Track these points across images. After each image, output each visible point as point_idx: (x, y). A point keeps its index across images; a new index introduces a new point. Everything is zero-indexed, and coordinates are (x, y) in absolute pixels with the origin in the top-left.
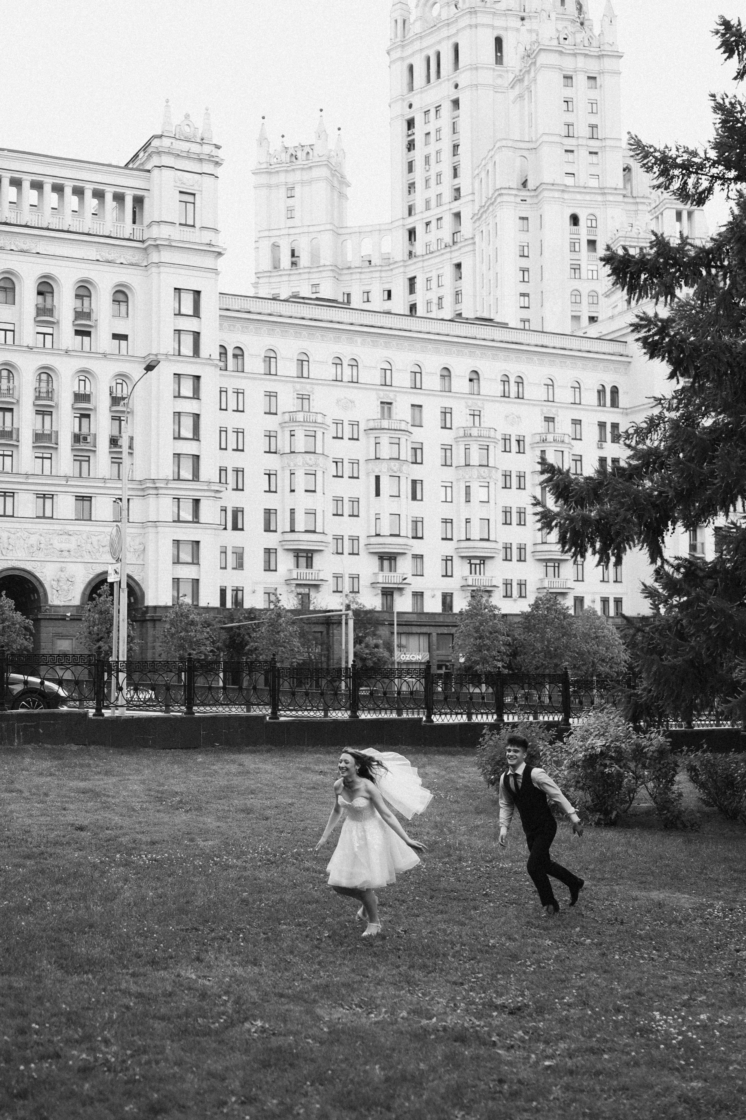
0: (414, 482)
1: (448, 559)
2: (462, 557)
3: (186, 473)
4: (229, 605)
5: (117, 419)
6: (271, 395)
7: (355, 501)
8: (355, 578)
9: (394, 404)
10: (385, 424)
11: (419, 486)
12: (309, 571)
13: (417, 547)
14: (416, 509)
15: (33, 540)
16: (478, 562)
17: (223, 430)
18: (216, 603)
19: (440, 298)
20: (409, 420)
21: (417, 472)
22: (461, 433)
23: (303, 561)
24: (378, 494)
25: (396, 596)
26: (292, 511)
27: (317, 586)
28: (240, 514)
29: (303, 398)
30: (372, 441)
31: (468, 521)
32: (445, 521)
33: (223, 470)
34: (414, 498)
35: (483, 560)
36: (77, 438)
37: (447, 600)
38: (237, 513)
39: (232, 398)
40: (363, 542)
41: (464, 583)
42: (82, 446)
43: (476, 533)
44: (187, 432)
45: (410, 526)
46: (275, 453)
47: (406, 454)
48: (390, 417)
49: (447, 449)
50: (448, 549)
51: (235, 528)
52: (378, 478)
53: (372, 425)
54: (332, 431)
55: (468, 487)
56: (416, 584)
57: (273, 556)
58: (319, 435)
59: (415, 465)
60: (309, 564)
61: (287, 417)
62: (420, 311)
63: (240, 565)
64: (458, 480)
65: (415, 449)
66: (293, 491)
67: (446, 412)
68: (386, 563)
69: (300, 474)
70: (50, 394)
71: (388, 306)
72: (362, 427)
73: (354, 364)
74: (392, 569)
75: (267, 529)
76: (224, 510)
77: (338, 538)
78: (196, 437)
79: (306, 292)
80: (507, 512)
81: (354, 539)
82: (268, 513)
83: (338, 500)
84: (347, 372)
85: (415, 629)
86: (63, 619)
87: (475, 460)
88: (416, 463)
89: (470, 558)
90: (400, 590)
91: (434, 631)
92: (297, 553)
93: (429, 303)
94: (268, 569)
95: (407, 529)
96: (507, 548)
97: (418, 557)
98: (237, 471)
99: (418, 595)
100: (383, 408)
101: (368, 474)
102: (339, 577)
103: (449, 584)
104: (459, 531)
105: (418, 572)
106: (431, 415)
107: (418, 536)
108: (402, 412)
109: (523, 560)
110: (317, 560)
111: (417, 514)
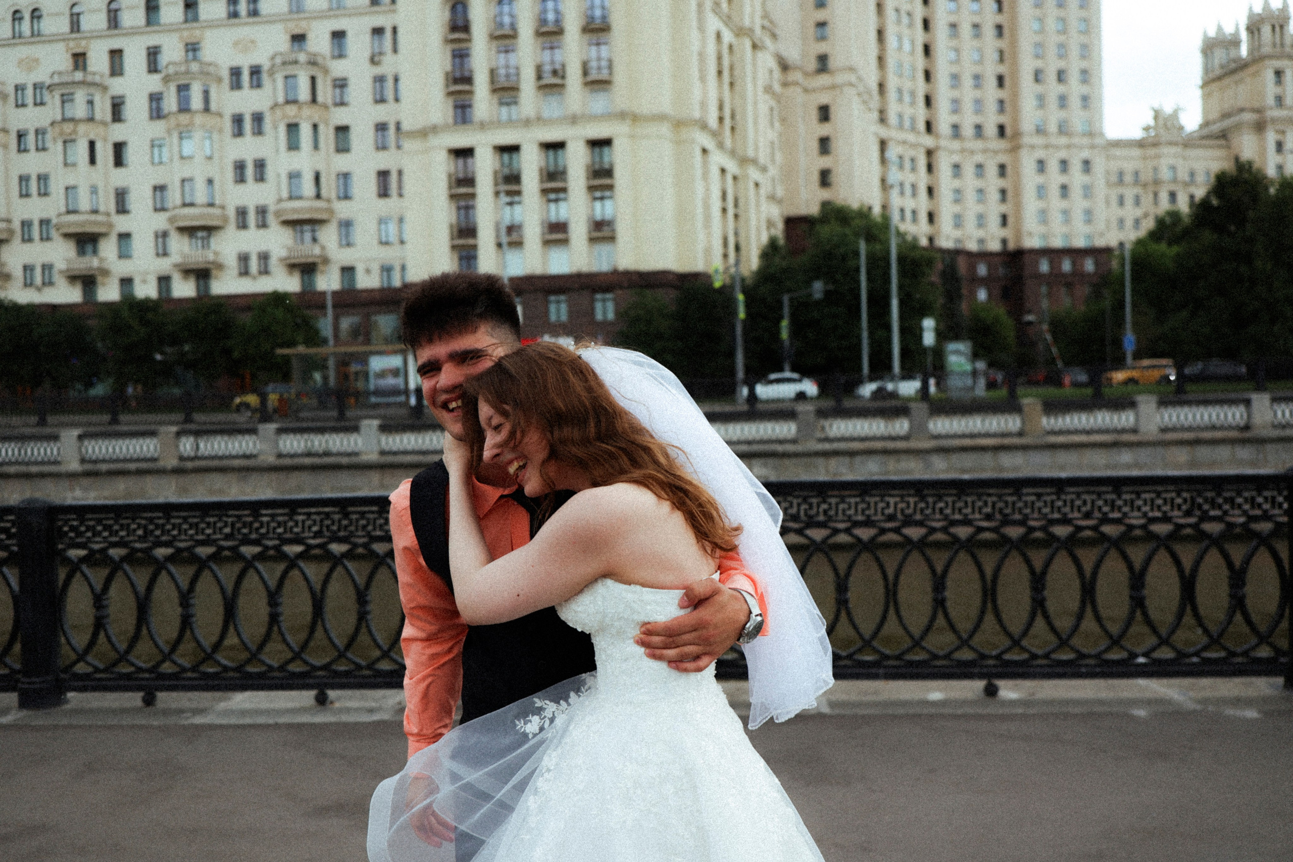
0: (116, 146)
1: (159, 236)
2: (181, 230)
7: (43, 178)
8: (46, 268)
9: (89, 55)
10: (78, 77)
11: (122, 149)
13: (122, 224)
14: (119, 177)
20: (107, 70)
21: (118, 132)
25: (99, 284)
27: (8, 276)
34: (118, 163)
35: (210, 230)
37: (164, 281)
40: (54, 222)
41: (181, 262)
45: (112, 199)
47: (103, 110)
48: (84, 69)
49: (155, 98)
50: (160, 222)
53: (59, 80)
56: (121, 268)
59: (115, 124)
65: (114, 106)
67: (153, 54)
68: (86, 246)
73: (37, 16)
74: (93, 252)
77: (26, 224)
80: (240, 167)
81: (43, 223)
83: (23, 180)
88: (116, 121)
89: (191, 229)
90: (103, 276)
95: (108, 204)
96: (242, 213)
97: (124, 237)
99: (127, 282)
100: (74, 62)
102: (28, 269)
103: (165, 265)
104: (174, 197)
105: (124, 255)
106: (134, 60)
107: (122, 208)
108: (98, 62)
109: (263, 225)
110: (4, 251)
111: (120, 184)
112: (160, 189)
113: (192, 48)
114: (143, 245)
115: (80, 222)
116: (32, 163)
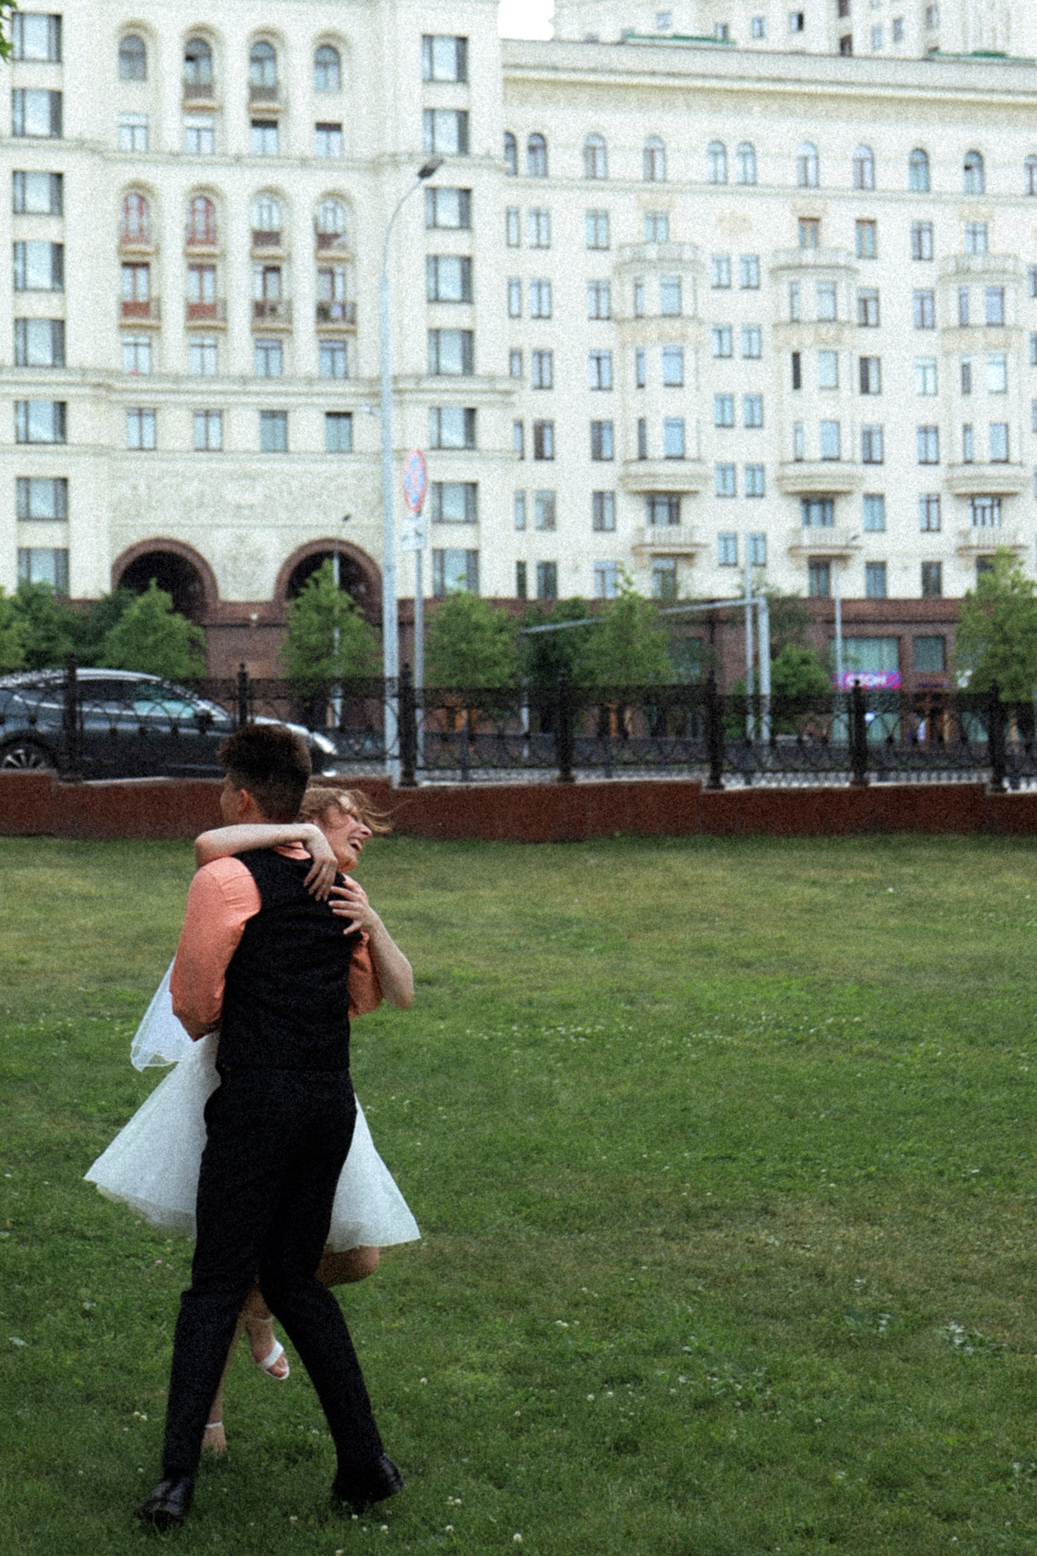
0: (864, 362)
1: (930, 501)
2: (959, 496)
3: (452, 362)
4: (532, 593)
5: (326, 271)
6: (598, 216)
7: (755, 401)
8: (758, 539)
9: (825, 220)
10: (809, 256)
11: (873, 368)
12: (673, 529)
13: (873, 479)
14: (869, 410)
15: (191, 489)
16: (987, 502)
17: (514, 284)
18: (509, 591)
19: (897, 22)
20: (853, 247)
21: (867, 342)
22: (951, 267)
23: (662, 512)
24: (797, 384)
25: (835, 570)
26: (642, 423)
27: (688, 557)
28: (547, 432)
29: (654, 218)
30: (785, 289)
31: (967, 428)
32: (924, 430)
33: (515, 354)
34: (865, 388)
35: (998, 499)
36: (261, 309)
37: (931, 571)
38: (541, 429)
39: (528, 225)
40: (771, 473)
41: (961, 542)
42: (268, 323)
43: (983, 450)
44: (450, 289)
45: (858, 441)
46: (608, 318)
47: (848, 309)
48: (817, 244)
49: (924, 297)
50: (931, 480)
51: (540, 455)
52: (796, 357)
53: (783, 259)
54: (710, 274)
55: (966, 368)
56: (869, 546)
57: (608, 505)
58: (687, 285)
59: (865, 330)
60: (674, 518)
61: (628, 253)
62: (859, 46)
63: (549, 522)
64: (947, 354)
65: (864, 302)
66: (641, 386)
67: (921, 231)
68: (815, 510)
69: (654, 355)
70: (210, 235)
71: (798, 41)
72: (766, 264)
73: (748, 151)
74: (827, 520)
75: (597, 455)
76: (520, 425)
77: (726, 469)
78: (467, 296)
79: (646, 26)
81: (755, 470)
82: (599, 428)
83: (724, 400)
84: (736, 168)
85: (871, 629)
86: (245, 624)
87: (978, 317)
88: (866, 324)
89: (973, 497)
90: (843, 559)
91: (909, 632)
92: (652, 499)
93: (876, 31)
94: (600, 526)
95: (851, 447)
97: (875, 499)
98: (540, 355)
99: (876, 568)
100: (803, 230)
101: (778, 350)
102: (729, 539)
103: (935, 546)
104: (951, 447)
105: (877, 526)
106: (894, 238)
107: (873, 459)
108: (840, 234)
110: (688, 509)
111: (871, 419)
112: (930, 431)
113: (979, 232)
114: (902, 515)
115: (807, 476)
116: (740, 377)
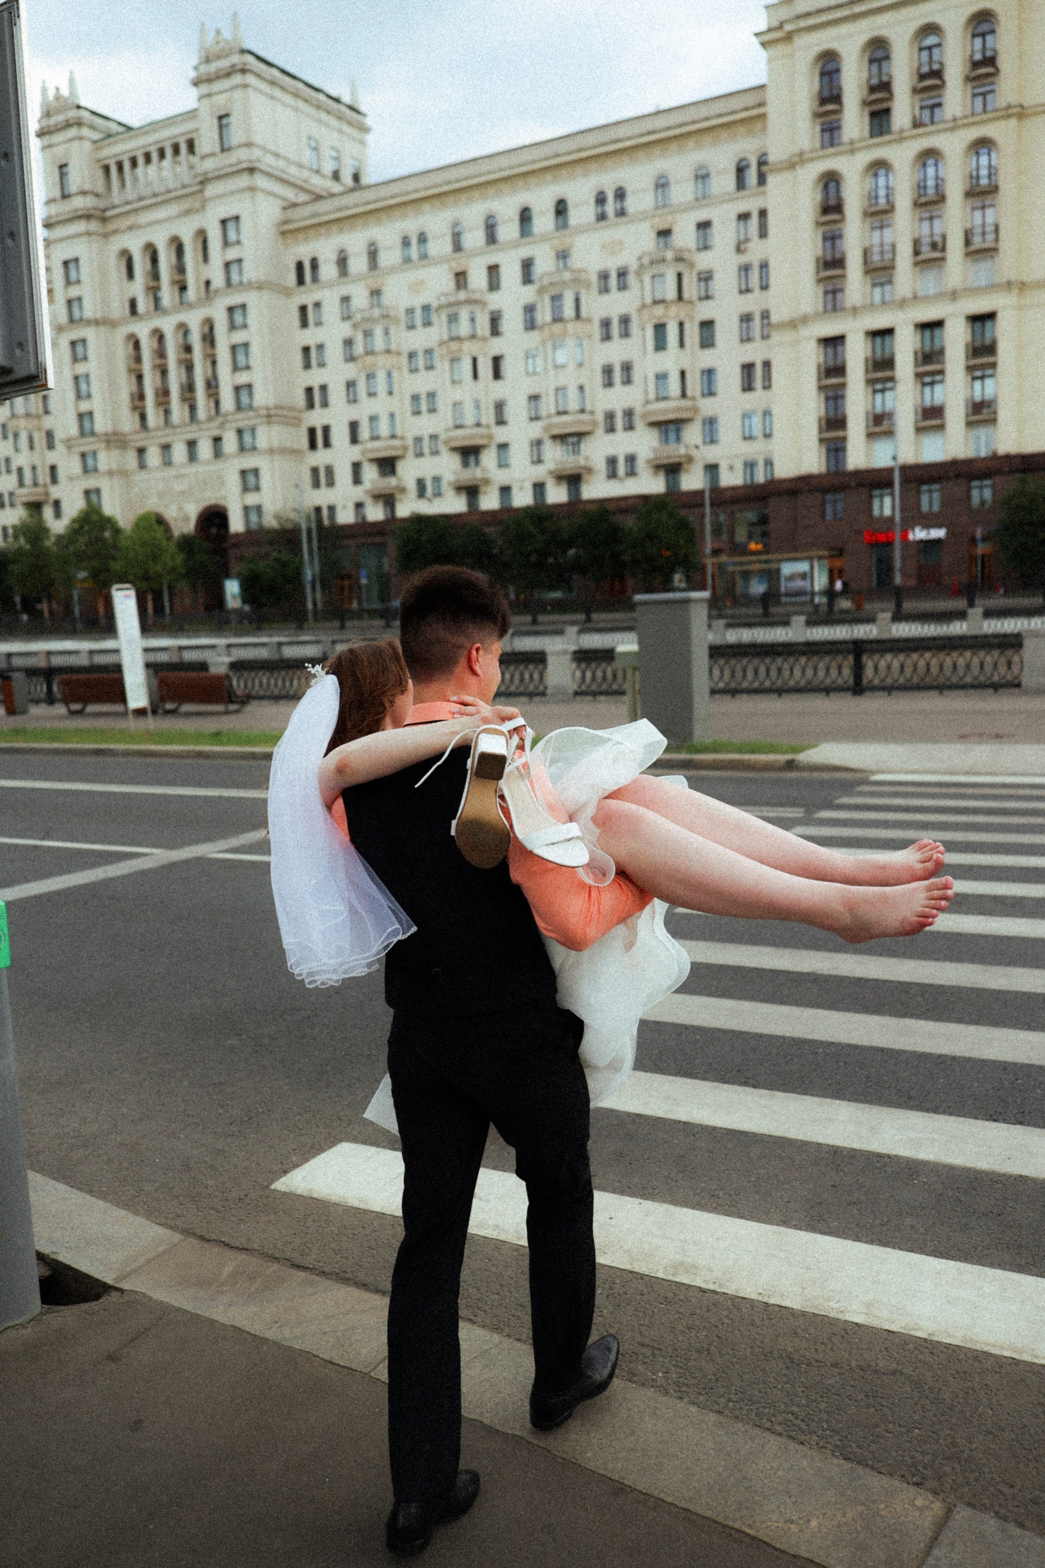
0: (495, 360)
1: (538, 443)
2: (554, 437)
4: (324, 523)
6: (348, 299)
7: (432, 395)
8: (436, 479)
9: (469, 272)
10: (460, 296)
11: (500, 363)
12: (393, 478)
13: (501, 434)
14: (499, 390)
16: (574, 439)
17: (309, 349)
20: (486, 286)
21: (496, 346)
22: (545, 284)
23: (386, 470)
25: (481, 493)
26: (371, 419)
27: (400, 494)
28: (329, 431)
29: (374, 293)
30: (446, 320)
31: (557, 391)
32: (531, 398)
33: (311, 389)
34: (497, 376)
35: (580, 435)
37: (539, 488)
38: (326, 430)
39: (313, 312)
40: (443, 437)
41: (554, 468)
43: (573, 404)
45: (492, 411)
47: (483, 326)
48: (465, 288)
49: (530, 310)
50: (536, 430)
51: (327, 445)
53: (445, 301)
54: (404, 321)
56: (500, 477)
57: (359, 469)
58: (392, 331)
59: (494, 338)
60: (393, 472)
61: (360, 317)
63: (330, 482)
64: (544, 343)
65: (493, 320)
66: (371, 396)
67: (527, 265)
68: (469, 458)
69: (361, 380)
72: (434, 307)
73: (422, 239)
74: (476, 463)
75: (354, 441)
76: (314, 429)
77: (418, 440)
80: (608, 371)
81: (433, 438)
82: (353, 426)
83: (415, 398)
84: (419, 250)
88: (494, 335)
89: (561, 437)
90: (485, 486)
94: (355, 482)
95: (489, 417)
96: (610, 416)
97: (503, 447)
98: (323, 387)
99: (505, 490)
100: (457, 281)
101: (443, 360)
102: (421, 482)
103: (540, 472)
104: (548, 406)
105: (503, 464)
106: (511, 273)
107: (501, 421)
108: (478, 279)
109: (630, 427)
110: (400, 467)
111: (499, 396)
112: (534, 398)
113: (563, 255)
114: (520, 454)
115: (464, 437)
116: (422, 383)
